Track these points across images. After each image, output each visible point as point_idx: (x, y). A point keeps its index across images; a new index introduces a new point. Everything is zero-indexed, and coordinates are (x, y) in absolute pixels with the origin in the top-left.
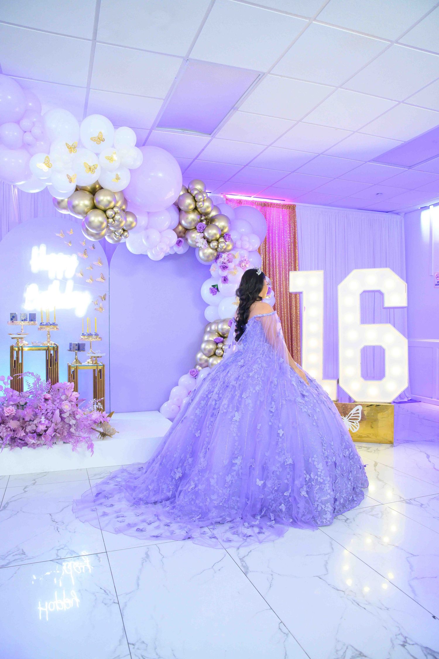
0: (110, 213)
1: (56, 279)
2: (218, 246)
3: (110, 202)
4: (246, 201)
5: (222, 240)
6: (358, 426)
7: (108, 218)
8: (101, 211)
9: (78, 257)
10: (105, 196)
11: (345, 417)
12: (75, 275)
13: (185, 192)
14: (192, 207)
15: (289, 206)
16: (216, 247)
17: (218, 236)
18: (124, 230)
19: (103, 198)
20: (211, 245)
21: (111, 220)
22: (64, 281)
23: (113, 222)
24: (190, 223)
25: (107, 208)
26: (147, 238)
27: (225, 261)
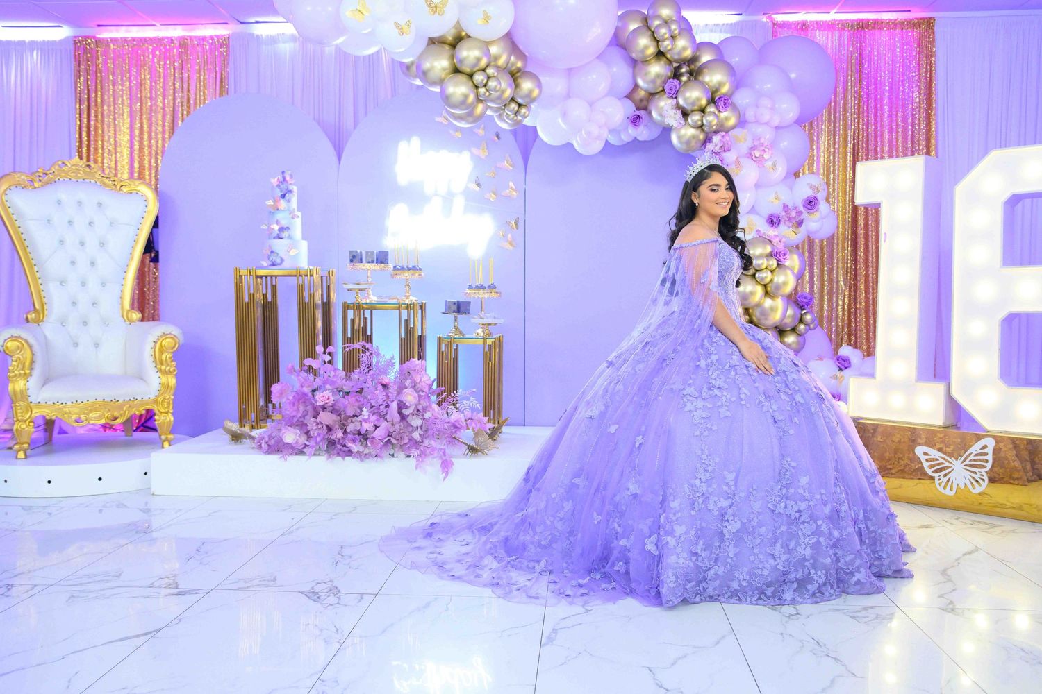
0: (479, 78)
1: (436, 195)
2: (702, 121)
3: (479, 60)
4: (818, 23)
5: (711, 109)
6: (984, 480)
7: (477, 87)
8: (466, 76)
9: (473, 155)
10: (469, 49)
11: (957, 459)
12: (467, 188)
13: (641, 25)
14: (651, 50)
15: (919, 23)
16: (700, 123)
17: (704, 102)
18: (520, 105)
19: (469, 54)
20: (690, 120)
21: (482, 90)
22: (449, 198)
23: (487, 94)
24: (653, 81)
25: (475, 70)
26: (564, 115)
27: (717, 149)
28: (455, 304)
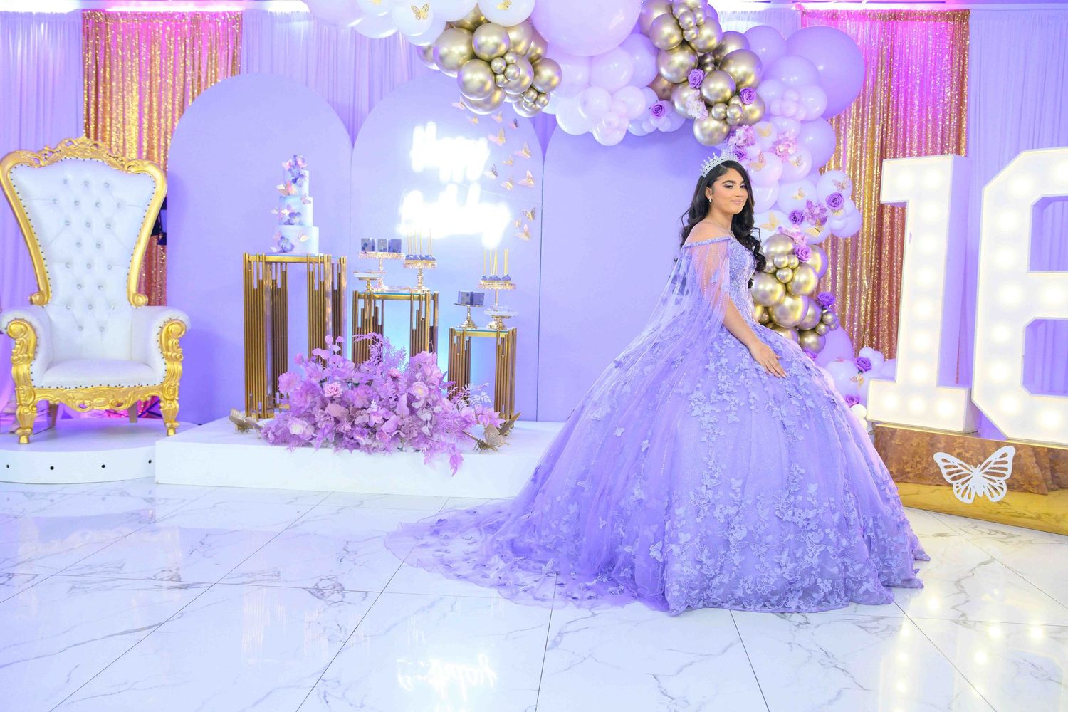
0: (497, 64)
1: (451, 182)
2: (726, 113)
3: (497, 46)
4: (848, 13)
5: (736, 101)
7: (495, 74)
8: (484, 62)
9: (490, 143)
10: (489, 34)
11: (976, 467)
12: (483, 176)
13: (666, 12)
14: (676, 39)
15: (954, 14)
16: (723, 115)
17: (728, 94)
18: (539, 93)
19: (488, 40)
20: (713, 112)
21: (500, 77)
22: (464, 186)
23: (506, 81)
24: (677, 71)
25: (494, 56)
26: (585, 104)
27: (740, 143)
28: (468, 295)
